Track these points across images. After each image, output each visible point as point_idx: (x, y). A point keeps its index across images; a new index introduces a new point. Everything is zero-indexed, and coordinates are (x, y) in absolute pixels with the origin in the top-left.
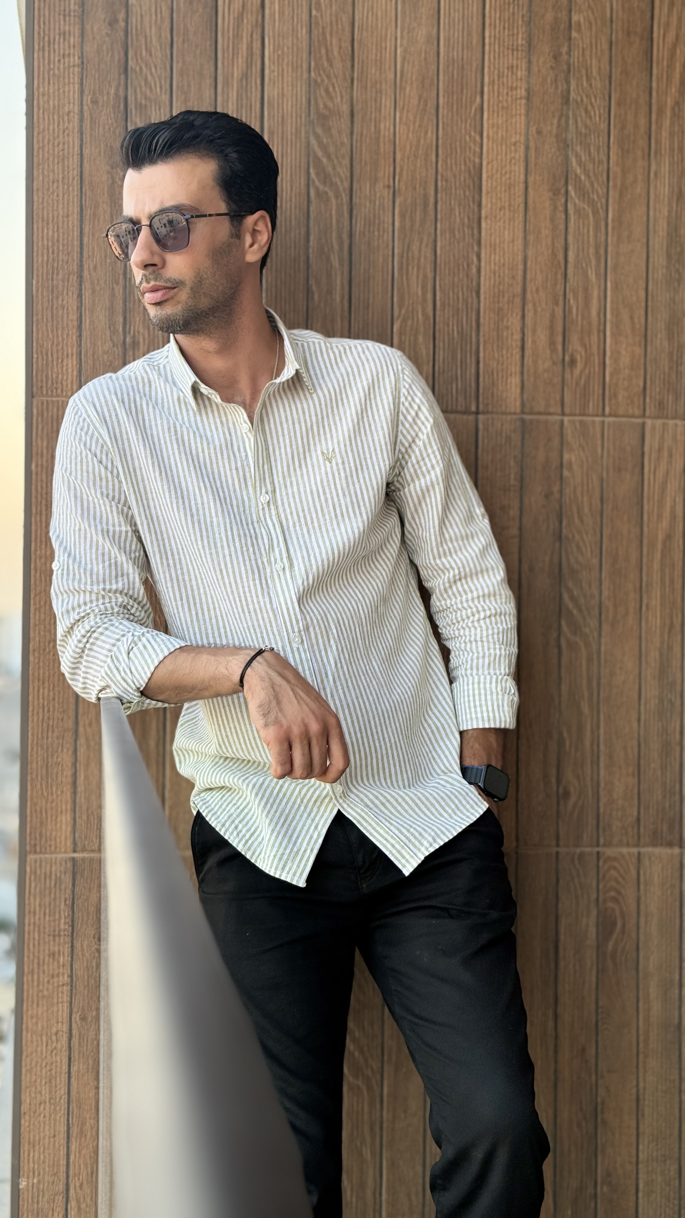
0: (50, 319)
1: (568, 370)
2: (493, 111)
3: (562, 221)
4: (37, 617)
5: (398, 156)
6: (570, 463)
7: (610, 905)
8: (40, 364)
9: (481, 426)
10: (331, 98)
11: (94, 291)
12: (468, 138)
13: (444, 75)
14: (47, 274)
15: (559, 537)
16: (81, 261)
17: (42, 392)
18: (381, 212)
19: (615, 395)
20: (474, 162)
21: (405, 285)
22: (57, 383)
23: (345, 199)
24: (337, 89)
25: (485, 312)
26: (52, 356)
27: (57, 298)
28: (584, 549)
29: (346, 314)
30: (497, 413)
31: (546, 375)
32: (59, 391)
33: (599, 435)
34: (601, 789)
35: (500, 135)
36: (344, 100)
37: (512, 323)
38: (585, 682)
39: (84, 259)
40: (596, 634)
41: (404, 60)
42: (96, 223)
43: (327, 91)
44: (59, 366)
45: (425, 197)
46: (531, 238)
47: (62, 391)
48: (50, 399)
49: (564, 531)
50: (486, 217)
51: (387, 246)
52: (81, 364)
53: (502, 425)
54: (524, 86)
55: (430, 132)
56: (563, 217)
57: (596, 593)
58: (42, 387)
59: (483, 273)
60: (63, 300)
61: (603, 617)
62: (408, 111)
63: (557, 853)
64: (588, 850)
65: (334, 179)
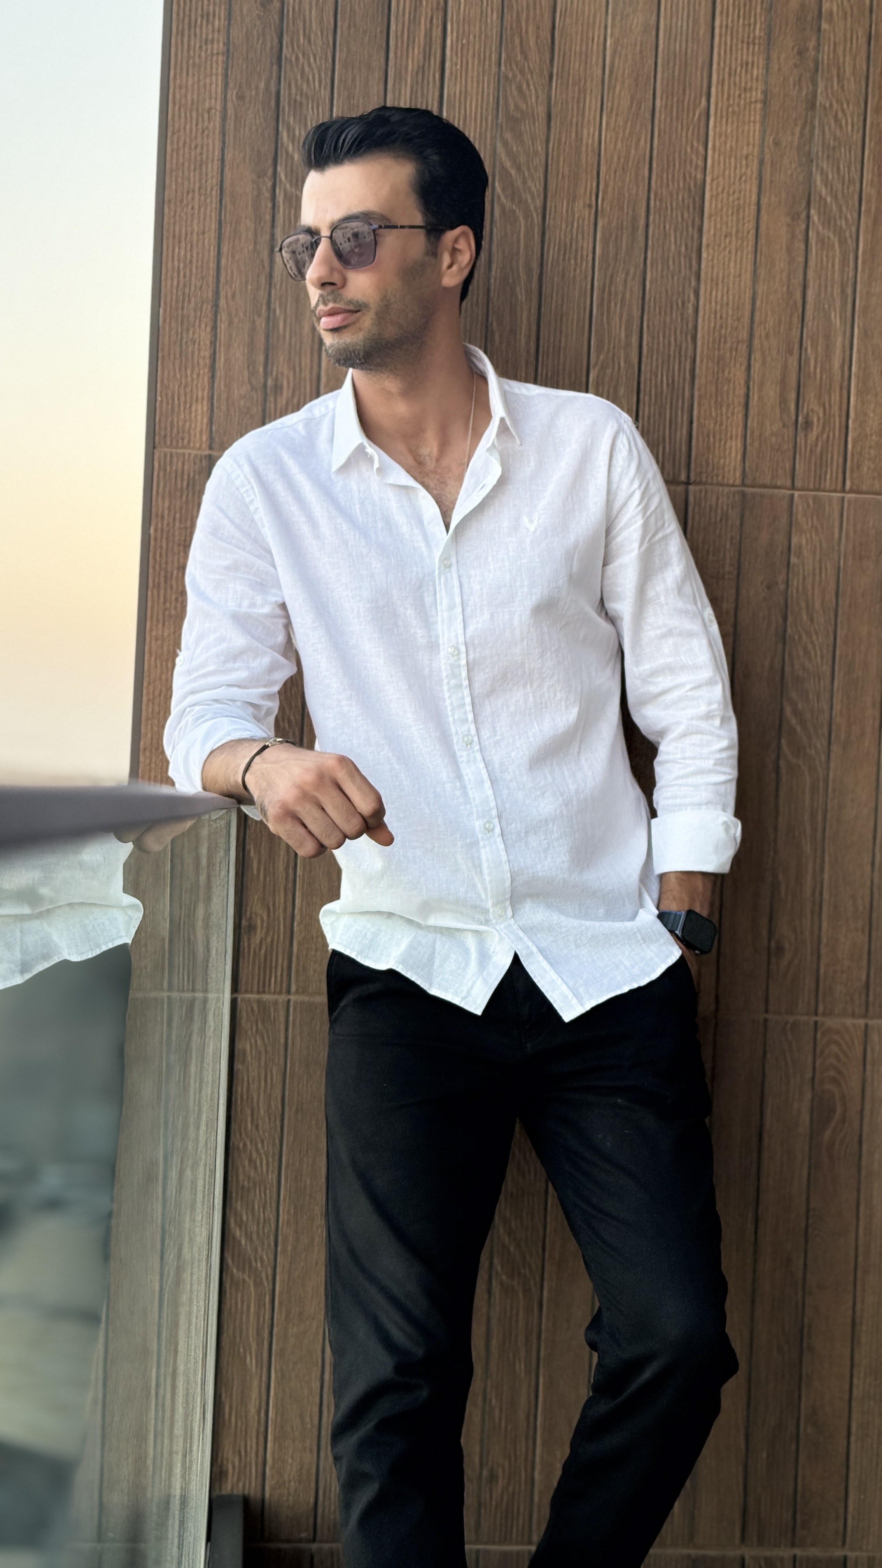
0: (178, 356)
1: (801, 434)
2: (722, 117)
3: (802, 252)
4: (150, 710)
5: (603, 169)
6: (800, 547)
7: (828, 1086)
8: (164, 409)
9: (691, 499)
10: (524, 98)
11: (231, 323)
12: (689, 149)
13: (663, 72)
14: (177, 301)
15: (783, 637)
16: (218, 287)
17: (165, 442)
18: (580, 237)
19: (858, 467)
20: (695, 178)
21: (606, 326)
22: (183, 432)
23: (537, 219)
24: (532, 87)
25: (702, 361)
26: (179, 399)
27: (188, 330)
28: (813, 653)
29: (532, 358)
30: (712, 484)
31: (774, 439)
32: (186, 442)
33: (836, 515)
34: (822, 946)
35: (728, 145)
36: (540, 100)
37: (735, 375)
38: (807, 817)
39: (221, 285)
40: (823, 758)
41: (614, 52)
42: (237, 242)
43: (519, 89)
44: (187, 411)
45: (635, 219)
46: (762, 272)
47: (189, 442)
48: (174, 451)
49: (789, 630)
50: (708, 246)
51: (586, 277)
52: (212, 410)
53: (718, 499)
54: (761, 86)
55: (642, 141)
56: (803, 246)
57: (826, 707)
58: (165, 436)
59: (701, 314)
60: (194, 334)
61: (833, 737)
62: (617, 115)
63: (766, 1020)
64: (804, 1018)
65: (523, 195)
